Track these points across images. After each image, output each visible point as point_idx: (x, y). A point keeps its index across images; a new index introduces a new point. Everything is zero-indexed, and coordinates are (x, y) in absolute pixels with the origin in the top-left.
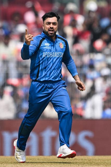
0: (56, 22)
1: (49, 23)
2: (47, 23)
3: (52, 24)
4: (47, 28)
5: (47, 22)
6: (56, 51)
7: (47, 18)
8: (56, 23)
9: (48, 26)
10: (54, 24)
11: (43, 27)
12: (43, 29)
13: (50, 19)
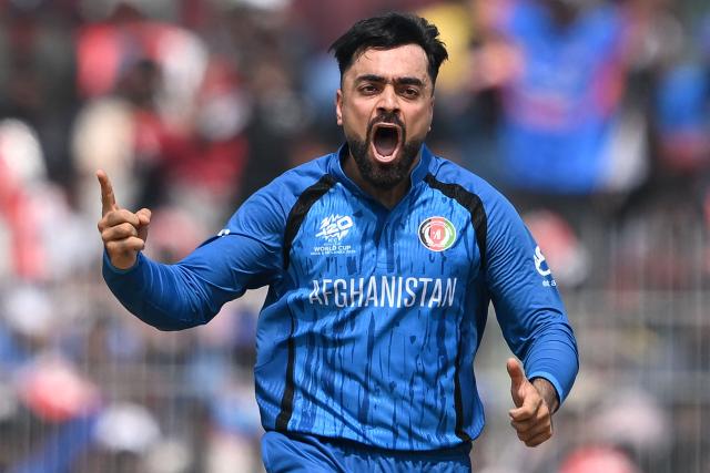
0: (419, 77)
1: (375, 84)
2: (364, 84)
3: (389, 90)
4: (359, 116)
5: (360, 75)
6: (390, 270)
7: (365, 49)
8: (417, 82)
9: (368, 104)
10: (404, 86)
11: (338, 111)
12: (340, 122)
13: (378, 59)
